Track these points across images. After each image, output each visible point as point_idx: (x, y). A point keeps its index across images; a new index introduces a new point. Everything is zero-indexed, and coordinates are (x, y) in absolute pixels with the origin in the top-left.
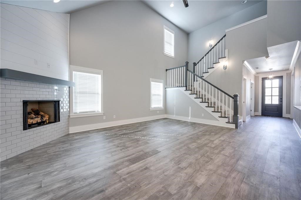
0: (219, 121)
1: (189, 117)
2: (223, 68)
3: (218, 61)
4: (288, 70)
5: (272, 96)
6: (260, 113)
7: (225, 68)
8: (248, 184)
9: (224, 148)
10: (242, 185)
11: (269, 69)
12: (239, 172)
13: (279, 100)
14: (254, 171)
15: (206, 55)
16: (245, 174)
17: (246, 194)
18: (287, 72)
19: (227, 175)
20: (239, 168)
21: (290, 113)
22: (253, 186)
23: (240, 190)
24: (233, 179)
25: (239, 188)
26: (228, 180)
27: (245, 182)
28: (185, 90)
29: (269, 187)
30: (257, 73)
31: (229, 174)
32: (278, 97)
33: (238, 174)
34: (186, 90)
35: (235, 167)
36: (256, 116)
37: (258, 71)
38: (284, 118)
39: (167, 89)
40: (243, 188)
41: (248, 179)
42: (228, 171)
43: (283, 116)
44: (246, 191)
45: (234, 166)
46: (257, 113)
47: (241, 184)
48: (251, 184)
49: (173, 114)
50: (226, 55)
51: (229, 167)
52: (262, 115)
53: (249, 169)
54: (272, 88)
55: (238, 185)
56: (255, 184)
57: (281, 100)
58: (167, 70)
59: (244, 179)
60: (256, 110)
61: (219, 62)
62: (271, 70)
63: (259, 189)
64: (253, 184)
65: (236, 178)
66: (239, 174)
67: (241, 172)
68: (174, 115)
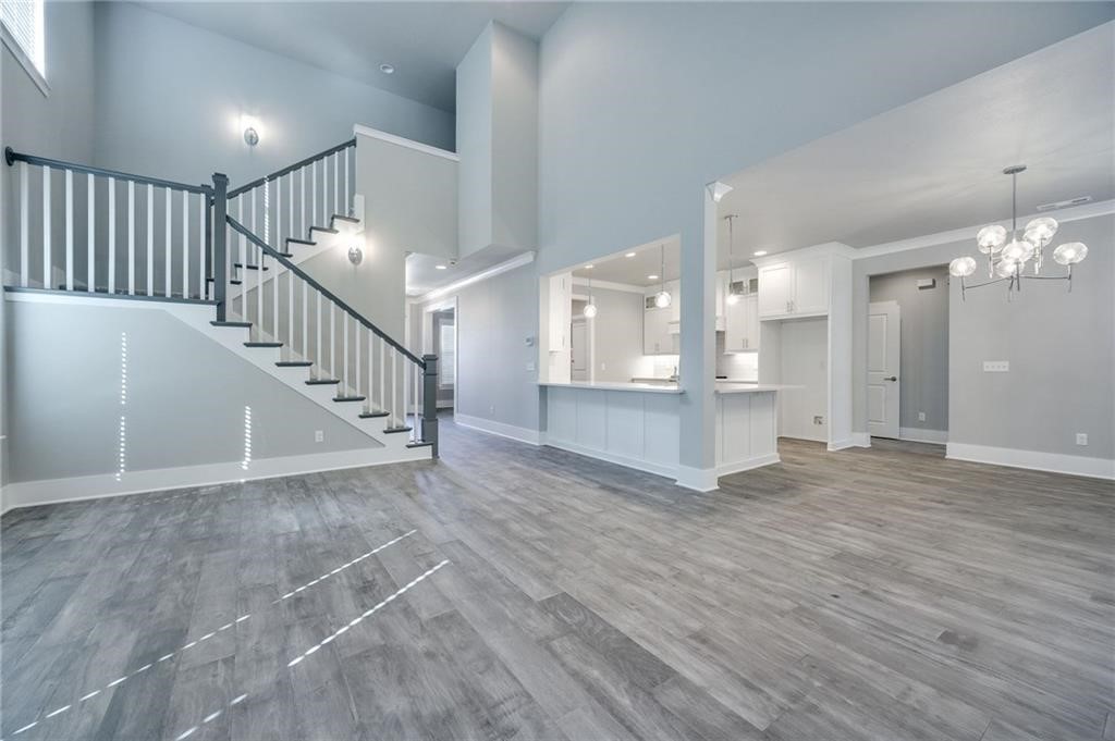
0: (384, 446)
1: (240, 456)
2: (347, 258)
3: (331, 225)
7: (355, 258)
15: (272, 178)
28: (213, 323)
34: (221, 320)
39: (18, 297)
49: (109, 466)
50: (359, 212)
58: (12, 157)
61: (331, 229)
68: (117, 469)
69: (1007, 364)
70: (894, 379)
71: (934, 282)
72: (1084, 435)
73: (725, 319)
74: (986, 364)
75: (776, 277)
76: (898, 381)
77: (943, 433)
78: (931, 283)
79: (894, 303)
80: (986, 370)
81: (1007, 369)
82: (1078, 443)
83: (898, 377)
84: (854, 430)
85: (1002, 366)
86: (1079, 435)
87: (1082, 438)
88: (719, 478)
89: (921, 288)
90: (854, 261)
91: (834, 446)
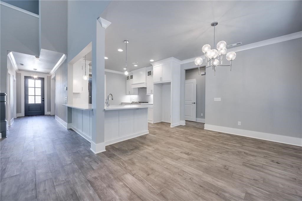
4: (48, 73)
5: (35, 96)
6: (23, 113)
8: (60, 184)
9: (5, 169)
10: (57, 189)
11: (34, 69)
12: (45, 181)
13: (41, 100)
14: (56, 171)
16: (51, 179)
17: (65, 194)
18: (48, 76)
19: (34, 195)
20: (42, 177)
21: (50, 111)
22: (64, 183)
23: (58, 195)
24: (44, 192)
25: (56, 195)
26: (40, 198)
27: (57, 185)
29: (74, 173)
30: (19, 70)
31: (36, 192)
32: (40, 96)
33: (45, 184)
35: (37, 179)
36: (19, 118)
37: (22, 67)
38: (46, 115)
40: (59, 191)
41: (57, 180)
42: (33, 190)
43: (45, 114)
44: (63, 192)
45: (35, 180)
46: (20, 114)
47: (55, 190)
48: (62, 182)
51: (30, 184)
52: (25, 116)
53: (51, 172)
54: (35, 88)
55: (53, 193)
56: (65, 180)
57: (43, 100)
59: (54, 184)
60: (18, 111)
62: (36, 70)
63: (70, 181)
64: (63, 181)
65: (47, 188)
66: (46, 182)
67: (47, 180)
69: (220, 98)
70: (194, 103)
71: (205, 73)
72: (240, 122)
73: (147, 83)
74: (215, 98)
75: (158, 69)
76: (195, 104)
77: (204, 119)
78: (204, 73)
79: (195, 79)
80: (215, 100)
81: (220, 100)
82: (238, 125)
83: (195, 102)
84: (181, 120)
85: (219, 99)
86: (239, 122)
87: (239, 123)
88: (106, 146)
89: (202, 75)
90: (181, 65)
91: (173, 125)
